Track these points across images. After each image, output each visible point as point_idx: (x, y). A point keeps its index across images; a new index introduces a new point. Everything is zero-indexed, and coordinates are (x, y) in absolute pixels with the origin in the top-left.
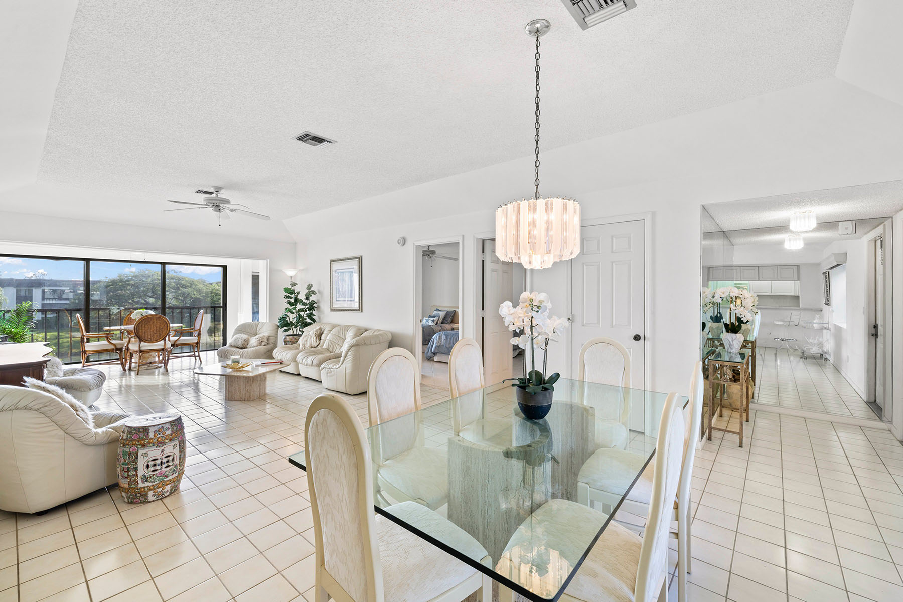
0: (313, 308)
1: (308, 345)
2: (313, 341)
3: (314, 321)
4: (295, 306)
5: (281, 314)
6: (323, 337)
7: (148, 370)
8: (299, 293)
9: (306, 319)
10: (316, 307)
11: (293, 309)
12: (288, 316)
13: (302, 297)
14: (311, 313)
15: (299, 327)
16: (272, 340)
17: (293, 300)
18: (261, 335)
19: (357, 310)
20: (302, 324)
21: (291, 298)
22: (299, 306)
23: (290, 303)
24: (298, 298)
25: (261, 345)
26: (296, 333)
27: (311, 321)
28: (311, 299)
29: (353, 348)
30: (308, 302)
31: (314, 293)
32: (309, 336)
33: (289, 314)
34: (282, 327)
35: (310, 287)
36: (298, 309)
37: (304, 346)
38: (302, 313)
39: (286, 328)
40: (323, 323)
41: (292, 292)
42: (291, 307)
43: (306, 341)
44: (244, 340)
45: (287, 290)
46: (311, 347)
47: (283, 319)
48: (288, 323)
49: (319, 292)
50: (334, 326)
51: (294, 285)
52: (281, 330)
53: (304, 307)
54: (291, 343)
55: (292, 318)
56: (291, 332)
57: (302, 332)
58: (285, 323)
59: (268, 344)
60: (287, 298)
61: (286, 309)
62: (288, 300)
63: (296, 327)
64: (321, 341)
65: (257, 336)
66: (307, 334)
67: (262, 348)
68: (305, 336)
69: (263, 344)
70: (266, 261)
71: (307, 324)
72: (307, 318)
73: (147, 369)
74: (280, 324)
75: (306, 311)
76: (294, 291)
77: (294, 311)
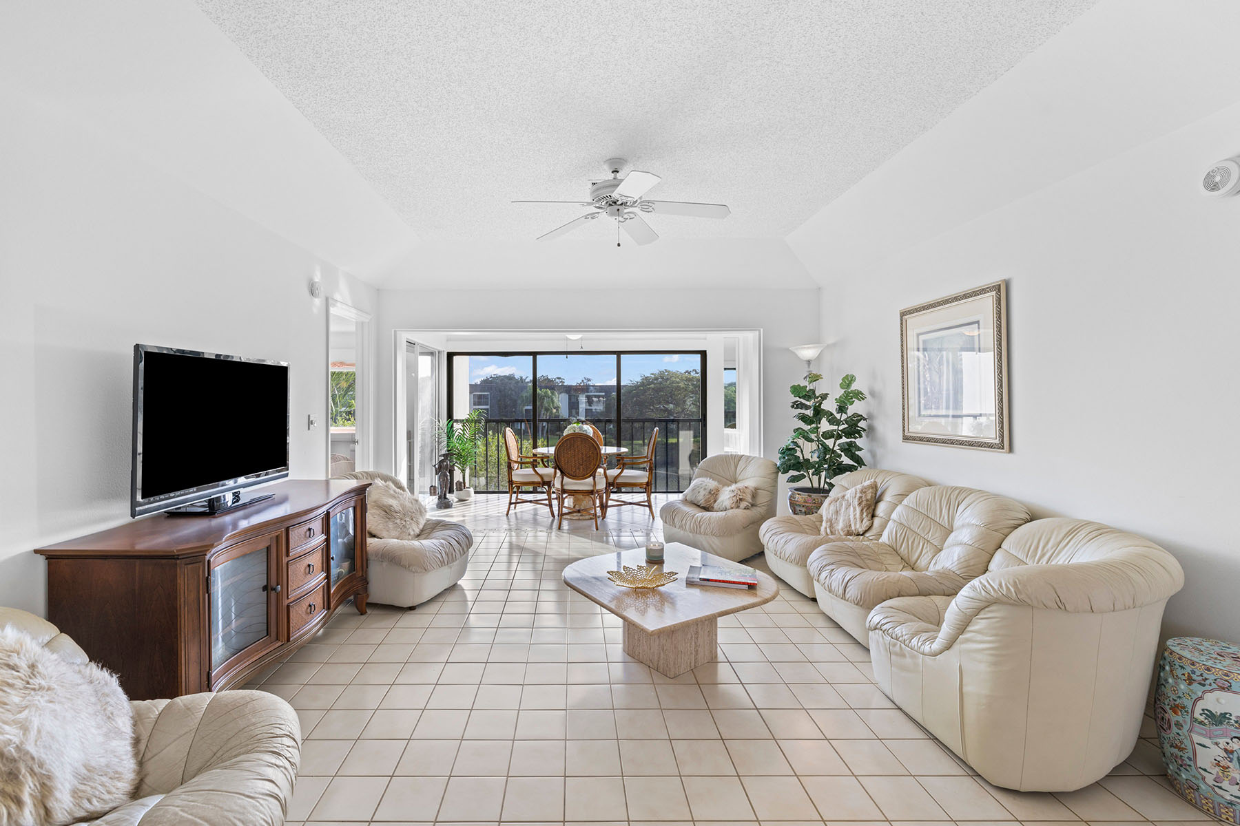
0: (858, 432)
1: (840, 526)
2: (852, 516)
3: (860, 462)
4: (814, 425)
5: (786, 441)
6: (882, 509)
7: (580, 522)
8: (824, 397)
9: (840, 456)
10: (864, 430)
11: (812, 431)
12: (799, 447)
13: (830, 405)
14: (850, 444)
15: (823, 474)
16: (763, 498)
17: (810, 413)
18: (740, 485)
19: (991, 446)
20: (829, 466)
21: (807, 408)
22: (825, 426)
23: (803, 418)
24: (823, 407)
25: (738, 507)
26: (816, 485)
27: (851, 462)
28: (851, 410)
29: (996, 613)
30: (844, 416)
31: (859, 395)
32: (844, 503)
33: (801, 442)
34: (785, 472)
35: (848, 381)
36: (821, 431)
37: (831, 526)
38: (830, 443)
39: (795, 473)
40: (882, 471)
41: (810, 395)
42: (807, 428)
43: (837, 512)
44: (710, 493)
45: (796, 390)
46: (849, 534)
47: (788, 452)
48: (799, 463)
49: (873, 394)
50: (914, 485)
51: (815, 378)
52: (783, 478)
53: (836, 427)
54: (803, 510)
55: (809, 451)
56: (805, 483)
57: (831, 486)
58: (792, 462)
59: (752, 505)
60: (797, 407)
61: (796, 430)
62: (800, 411)
63: (817, 473)
64: (877, 521)
65: (733, 487)
66: (840, 495)
67: (740, 514)
68: (836, 500)
69: (743, 504)
70: (757, 333)
71: (841, 469)
72: (842, 454)
73: (579, 519)
74: (782, 465)
75: (840, 437)
76: (813, 391)
77: (813, 436)
